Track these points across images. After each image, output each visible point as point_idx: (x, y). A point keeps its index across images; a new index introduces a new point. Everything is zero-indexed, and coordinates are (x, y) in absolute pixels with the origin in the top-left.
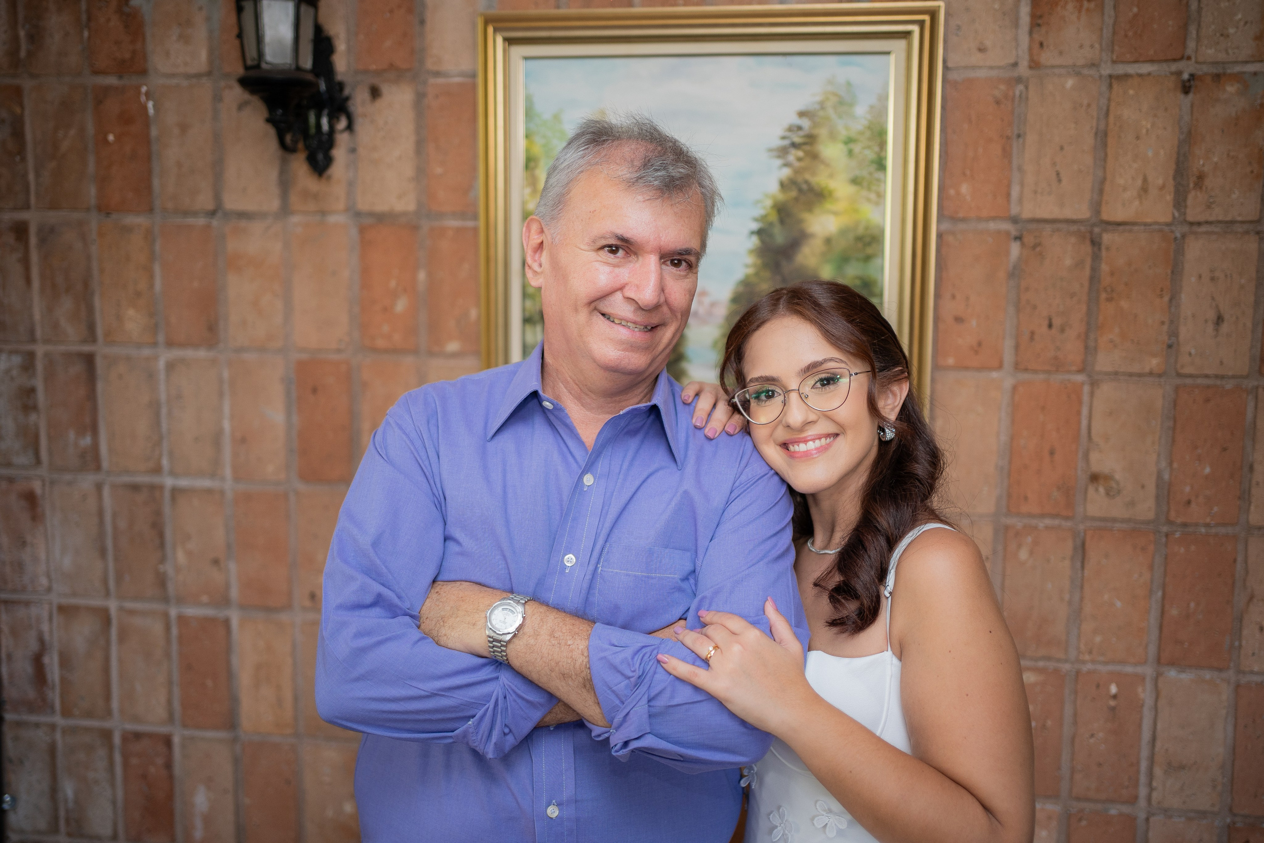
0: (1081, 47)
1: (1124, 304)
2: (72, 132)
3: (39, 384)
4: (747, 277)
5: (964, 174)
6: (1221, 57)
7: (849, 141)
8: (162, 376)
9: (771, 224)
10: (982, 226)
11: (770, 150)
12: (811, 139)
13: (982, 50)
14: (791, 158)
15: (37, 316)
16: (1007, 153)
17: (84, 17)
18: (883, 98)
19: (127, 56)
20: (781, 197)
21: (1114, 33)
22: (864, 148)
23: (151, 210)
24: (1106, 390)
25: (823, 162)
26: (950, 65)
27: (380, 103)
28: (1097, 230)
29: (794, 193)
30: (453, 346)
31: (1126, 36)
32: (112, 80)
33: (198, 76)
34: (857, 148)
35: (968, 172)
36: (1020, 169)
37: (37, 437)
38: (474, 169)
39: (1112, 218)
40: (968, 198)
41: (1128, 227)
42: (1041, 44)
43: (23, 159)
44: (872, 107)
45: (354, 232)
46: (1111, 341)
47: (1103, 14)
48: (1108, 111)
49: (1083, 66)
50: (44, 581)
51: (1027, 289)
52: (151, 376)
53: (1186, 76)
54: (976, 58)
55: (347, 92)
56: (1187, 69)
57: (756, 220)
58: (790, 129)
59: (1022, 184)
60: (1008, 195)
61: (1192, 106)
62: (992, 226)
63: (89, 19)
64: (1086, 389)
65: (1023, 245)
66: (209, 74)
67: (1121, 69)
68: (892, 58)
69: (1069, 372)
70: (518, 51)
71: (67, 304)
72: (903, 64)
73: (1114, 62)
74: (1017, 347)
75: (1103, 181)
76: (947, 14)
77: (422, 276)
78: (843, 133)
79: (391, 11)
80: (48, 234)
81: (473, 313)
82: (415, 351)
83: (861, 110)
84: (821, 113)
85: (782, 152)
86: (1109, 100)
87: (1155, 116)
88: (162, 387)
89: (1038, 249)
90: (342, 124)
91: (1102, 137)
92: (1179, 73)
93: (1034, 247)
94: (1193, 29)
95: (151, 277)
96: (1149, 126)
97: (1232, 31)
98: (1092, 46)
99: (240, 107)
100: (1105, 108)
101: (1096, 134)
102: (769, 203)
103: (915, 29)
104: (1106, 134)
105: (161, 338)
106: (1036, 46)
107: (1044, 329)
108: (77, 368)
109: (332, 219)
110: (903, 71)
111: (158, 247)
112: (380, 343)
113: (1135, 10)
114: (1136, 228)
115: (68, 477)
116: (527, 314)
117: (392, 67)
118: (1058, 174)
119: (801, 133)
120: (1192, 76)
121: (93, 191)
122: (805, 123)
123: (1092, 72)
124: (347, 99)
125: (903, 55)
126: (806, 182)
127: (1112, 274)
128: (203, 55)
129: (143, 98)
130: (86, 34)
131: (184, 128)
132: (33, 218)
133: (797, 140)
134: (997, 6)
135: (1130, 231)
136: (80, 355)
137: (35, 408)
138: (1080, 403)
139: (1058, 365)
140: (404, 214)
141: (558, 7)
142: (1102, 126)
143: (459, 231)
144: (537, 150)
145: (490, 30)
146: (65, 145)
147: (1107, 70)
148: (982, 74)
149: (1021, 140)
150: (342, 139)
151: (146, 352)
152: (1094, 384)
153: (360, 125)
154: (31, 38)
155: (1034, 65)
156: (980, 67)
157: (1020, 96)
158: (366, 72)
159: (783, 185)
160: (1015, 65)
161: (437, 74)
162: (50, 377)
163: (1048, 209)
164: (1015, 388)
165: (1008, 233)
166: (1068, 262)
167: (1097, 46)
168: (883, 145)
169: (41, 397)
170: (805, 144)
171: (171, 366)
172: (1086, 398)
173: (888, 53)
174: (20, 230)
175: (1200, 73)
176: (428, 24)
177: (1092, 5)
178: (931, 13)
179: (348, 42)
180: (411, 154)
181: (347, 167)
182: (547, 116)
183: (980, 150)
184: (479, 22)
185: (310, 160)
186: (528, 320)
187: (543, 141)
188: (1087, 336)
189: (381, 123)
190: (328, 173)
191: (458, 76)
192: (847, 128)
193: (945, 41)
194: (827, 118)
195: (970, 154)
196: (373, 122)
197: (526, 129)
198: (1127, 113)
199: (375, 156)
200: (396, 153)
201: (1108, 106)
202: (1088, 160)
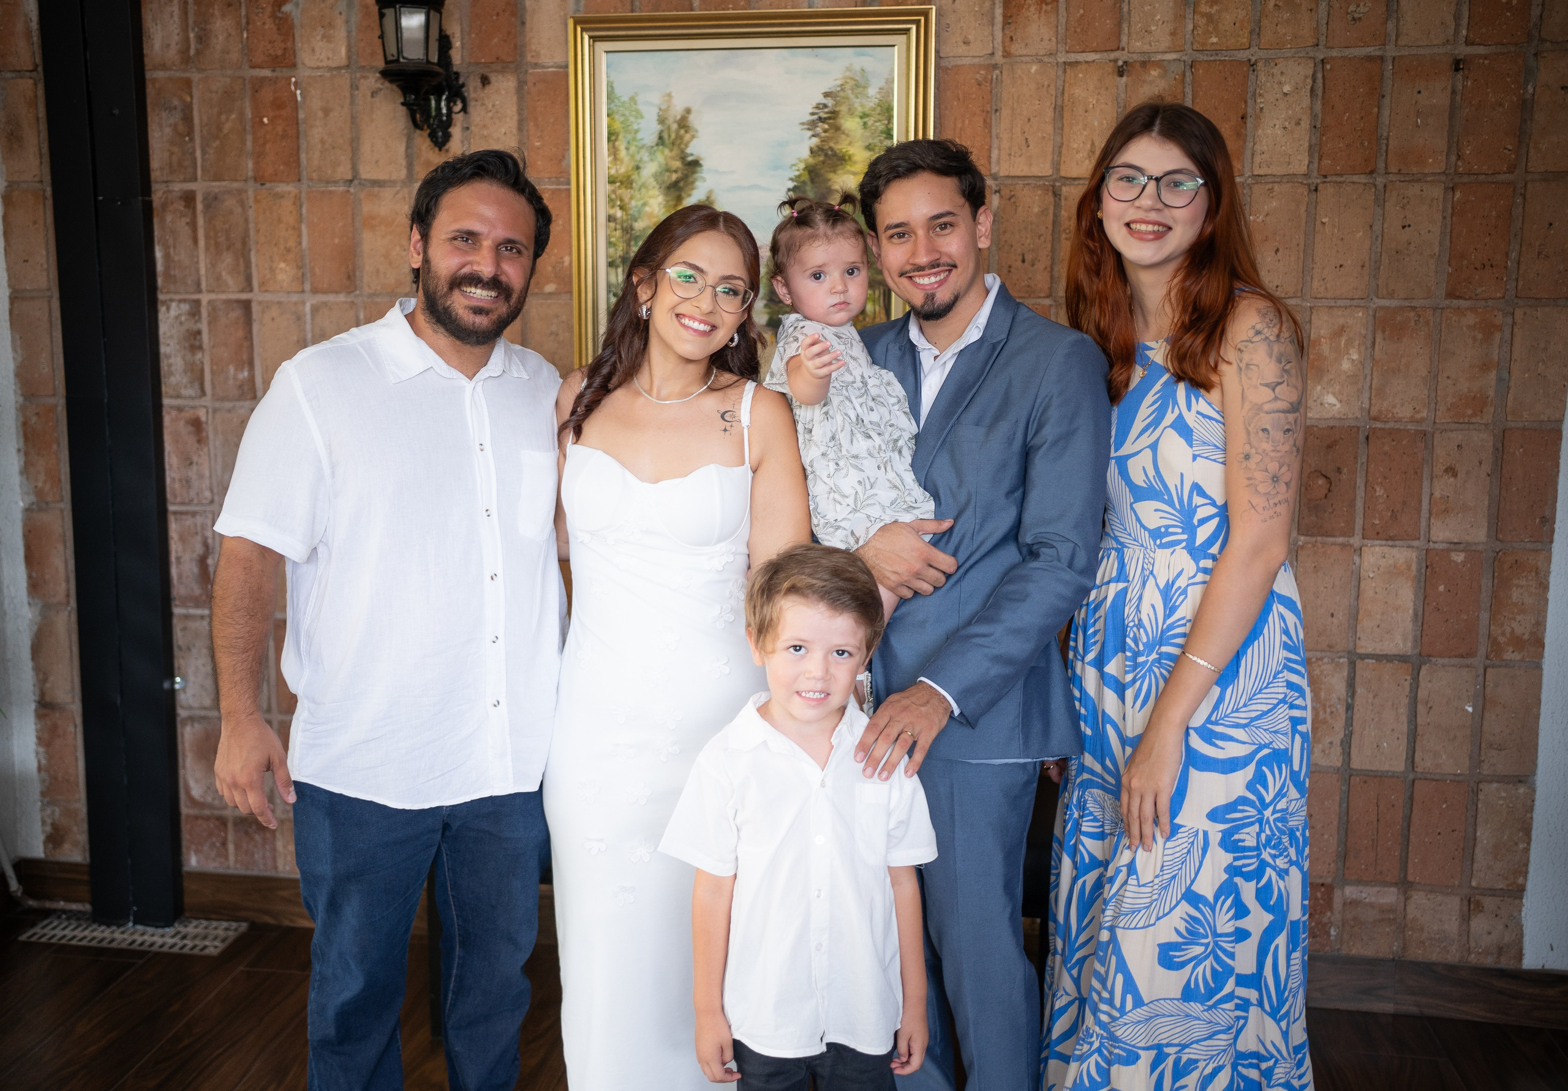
2: (233, 116)
3: (204, 327)
6: (1146, 48)
7: (864, 116)
8: (308, 317)
9: (804, 182)
11: (803, 124)
12: (834, 114)
13: (966, 43)
14: (819, 130)
15: (203, 271)
16: (987, 124)
17: (244, 21)
18: (890, 81)
19: (279, 53)
20: (811, 161)
21: (1067, 30)
22: (876, 122)
23: (299, 180)
25: (843, 133)
26: (942, 55)
27: (489, 89)
28: (1058, 184)
29: (822, 158)
30: (550, 288)
31: (1075, 32)
32: (266, 73)
33: (339, 68)
34: (870, 121)
36: (998, 137)
37: (202, 371)
38: (567, 142)
39: (1069, 175)
42: (1011, 38)
43: (192, 140)
44: (881, 89)
47: (1057, 15)
48: (1063, 90)
49: (1043, 55)
50: (208, 494)
51: (1006, 233)
52: (299, 318)
53: (1120, 63)
54: (962, 50)
55: (461, 81)
56: (1122, 57)
58: (817, 107)
59: (1000, 150)
60: (990, 157)
61: (1126, 86)
63: (248, 23)
64: (1053, 311)
65: (1001, 197)
66: (348, 66)
67: (1073, 57)
68: (895, 49)
69: (1040, 297)
70: (601, 46)
71: (228, 259)
72: (904, 55)
73: (1067, 52)
75: (1061, 147)
76: (938, 15)
78: (860, 110)
79: (498, 14)
80: (212, 200)
81: (567, 259)
83: (872, 91)
84: (842, 94)
85: (812, 125)
86: (1064, 81)
87: (1099, 94)
88: (308, 327)
89: (1013, 200)
90: (458, 106)
91: (1059, 111)
92: (1116, 61)
93: (1010, 199)
94: (1125, 26)
95: (300, 236)
96: (1094, 102)
97: (1153, 28)
98: (1050, 40)
99: (373, 94)
100: (1061, 88)
101: (1055, 108)
102: (802, 166)
103: (914, 27)
104: (1062, 109)
105: (307, 286)
106: (1008, 39)
107: (1019, 263)
108: (237, 313)
110: (904, 60)
111: (304, 210)
113: (1082, 11)
115: (228, 405)
116: (610, 260)
117: (498, 58)
118: (1026, 140)
119: (826, 110)
120: (1125, 62)
121: (250, 165)
122: (830, 102)
123: (1051, 60)
124: (463, 85)
125: (904, 47)
126: (831, 149)
128: (343, 51)
129: (293, 88)
130: (245, 35)
131: (326, 111)
132: (199, 187)
133: (824, 116)
134: (977, 8)
136: (238, 301)
137: (200, 348)
139: (1031, 293)
141: (632, 11)
142: (1059, 103)
143: (554, 192)
144: (617, 126)
145: (579, 29)
146: (227, 127)
147: (1062, 58)
148: (967, 61)
149: (998, 114)
150: (458, 118)
151: (295, 298)
153: (473, 107)
154: (200, 39)
155: (1007, 54)
156: (966, 57)
157: (997, 79)
158: (477, 64)
159: (812, 151)
160: (992, 54)
162: (213, 321)
163: (1019, 167)
166: (1036, 210)
167: (1054, 39)
168: (890, 119)
169: (205, 337)
170: (829, 118)
171: (315, 310)
173: (894, 46)
174: (189, 198)
175: (1131, 61)
176: (528, 25)
177: (1049, 8)
178: (926, 14)
179: (462, 39)
180: (515, 131)
181: (462, 142)
182: (625, 98)
183: (967, 122)
184: (571, 23)
185: (432, 136)
186: (611, 264)
187: (622, 119)
188: (1052, 269)
189: (490, 106)
190: (446, 147)
191: (552, 67)
192: (862, 106)
193: (937, 36)
194: (848, 98)
195: (959, 125)
196: (483, 104)
197: (608, 109)
198: (1077, 92)
199: (485, 133)
200: (503, 131)
201: (1064, 86)
202: (1050, 129)
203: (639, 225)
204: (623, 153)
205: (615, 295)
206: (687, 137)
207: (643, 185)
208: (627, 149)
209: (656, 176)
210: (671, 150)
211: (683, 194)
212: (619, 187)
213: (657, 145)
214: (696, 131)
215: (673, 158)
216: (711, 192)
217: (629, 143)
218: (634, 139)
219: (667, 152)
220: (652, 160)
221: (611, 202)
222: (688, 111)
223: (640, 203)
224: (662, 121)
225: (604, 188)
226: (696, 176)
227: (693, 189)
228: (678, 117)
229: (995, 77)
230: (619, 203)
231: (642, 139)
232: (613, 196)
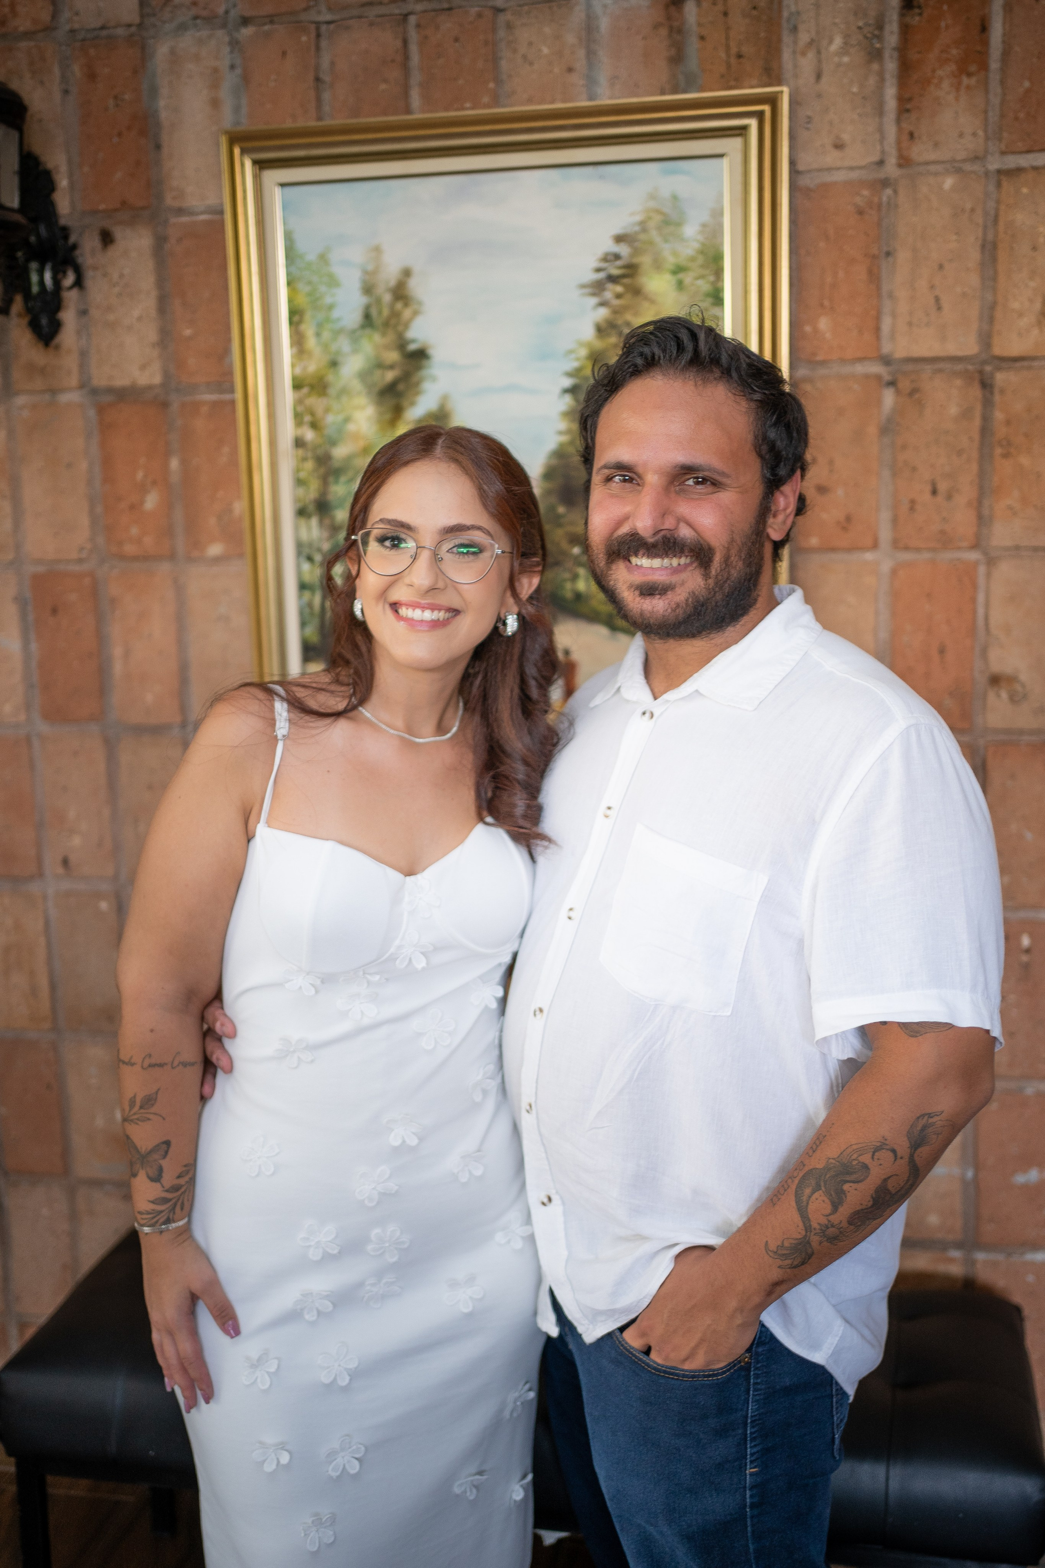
0: (961, 135)
1: (1025, 460)
4: (562, 445)
5: (822, 305)
7: (678, 270)
9: (584, 377)
10: (847, 369)
11: (583, 286)
12: (631, 270)
13: (839, 146)
14: (608, 295)
16: (874, 277)
18: (718, 214)
20: (599, 345)
21: (1002, 116)
22: (697, 278)
24: (1005, 570)
25: (647, 298)
26: (801, 167)
27: (114, 251)
28: (988, 368)
29: (612, 340)
31: (1016, 119)
34: (688, 278)
35: (826, 303)
36: (891, 296)
38: (229, 328)
39: (1006, 353)
40: (828, 335)
41: (1026, 363)
42: (911, 135)
44: (704, 225)
45: (92, 413)
46: (1010, 508)
47: (987, 91)
48: (997, 216)
49: (964, 161)
51: (904, 447)
54: (832, 158)
55: (73, 239)
57: (569, 375)
58: (606, 258)
59: (894, 315)
60: (877, 330)
62: (860, 369)
64: (982, 570)
65: (898, 392)
67: (1012, 162)
68: (725, 161)
69: (960, 548)
70: (272, 176)
72: (739, 169)
73: (1003, 153)
74: (895, 521)
75: (993, 307)
76: (793, 103)
77: (174, 464)
78: (670, 260)
79: (120, 135)
81: (234, 507)
82: (172, 556)
83: (691, 230)
85: (597, 288)
86: (998, 202)
89: (917, 396)
90: (69, 279)
91: (991, 250)
93: (912, 394)
98: (974, 134)
100: (992, 212)
101: (983, 247)
102: (583, 352)
103: (753, 123)
104: (995, 246)
106: (906, 137)
107: (927, 496)
109: (65, 398)
110: (739, 178)
112: (129, 549)
113: (1027, 84)
114: (1036, 364)
116: (299, 506)
117: (124, 203)
118: (937, 299)
119: (620, 263)
122: (624, 250)
123: (977, 167)
124: (74, 247)
125: (738, 157)
127: (1008, 423)
133: (615, 272)
134: (855, 89)
135: (1030, 368)
138: (974, 586)
139: (945, 541)
140: (150, 388)
141: (319, 119)
142: (990, 237)
143: (215, 404)
144: (302, 300)
145: (237, 151)
147: (994, 164)
148: (839, 177)
149: (890, 259)
150: (71, 297)
152: (991, 562)
153: (92, 280)
155: (904, 162)
156: (838, 169)
157: (889, 203)
158: (95, 212)
159: (598, 329)
160: (881, 163)
161: (180, 211)
163: (927, 345)
164: (894, 572)
165: (878, 378)
166: (954, 410)
167: (981, 133)
168: (718, 273)
170: (623, 276)
172: (981, 580)
173: (721, 156)
176: (165, 151)
177: (973, 81)
178: (773, 101)
179: (71, 176)
180: (153, 313)
181: (78, 333)
182: (311, 257)
183: (841, 274)
184: (224, 141)
185: (34, 326)
186: (302, 513)
187: (307, 289)
188: (980, 503)
189: (115, 276)
190: (56, 341)
191: (202, 213)
192: (675, 253)
193: (792, 137)
194: (651, 243)
195: (829, 279)
196: (105, 275)
197: (288, 274)
198: (1021, 218)
199: (111, 317)
200: (136, 313)
201: (997, 210)
202: (974, 280)
203: (340, 452)
204: (311, 342)
205: (310, 559)
206: (407, 313)
207: (344, 391)
208: (318, 335)
209: (363, 375)
210: (384, 334)
211: (405, 403)
212: (309, 395)
213: (363, 327)
214: (420, 303)
215: (387, 347)
216: (445, 398)
217: (320, 326)
218: (328, 320)
219: (377, 337)
220: (355, 351)
221: (298, 418)
222: (407, 273)
223: (340, 418)
224: (368, 289)
225: (287, 396)
226: (424, 373)
227: (418, 393)
228: (393, 283)
229: (885, 199)
230: (307, 418)
231: (338, 320)
232: (300, 409)
